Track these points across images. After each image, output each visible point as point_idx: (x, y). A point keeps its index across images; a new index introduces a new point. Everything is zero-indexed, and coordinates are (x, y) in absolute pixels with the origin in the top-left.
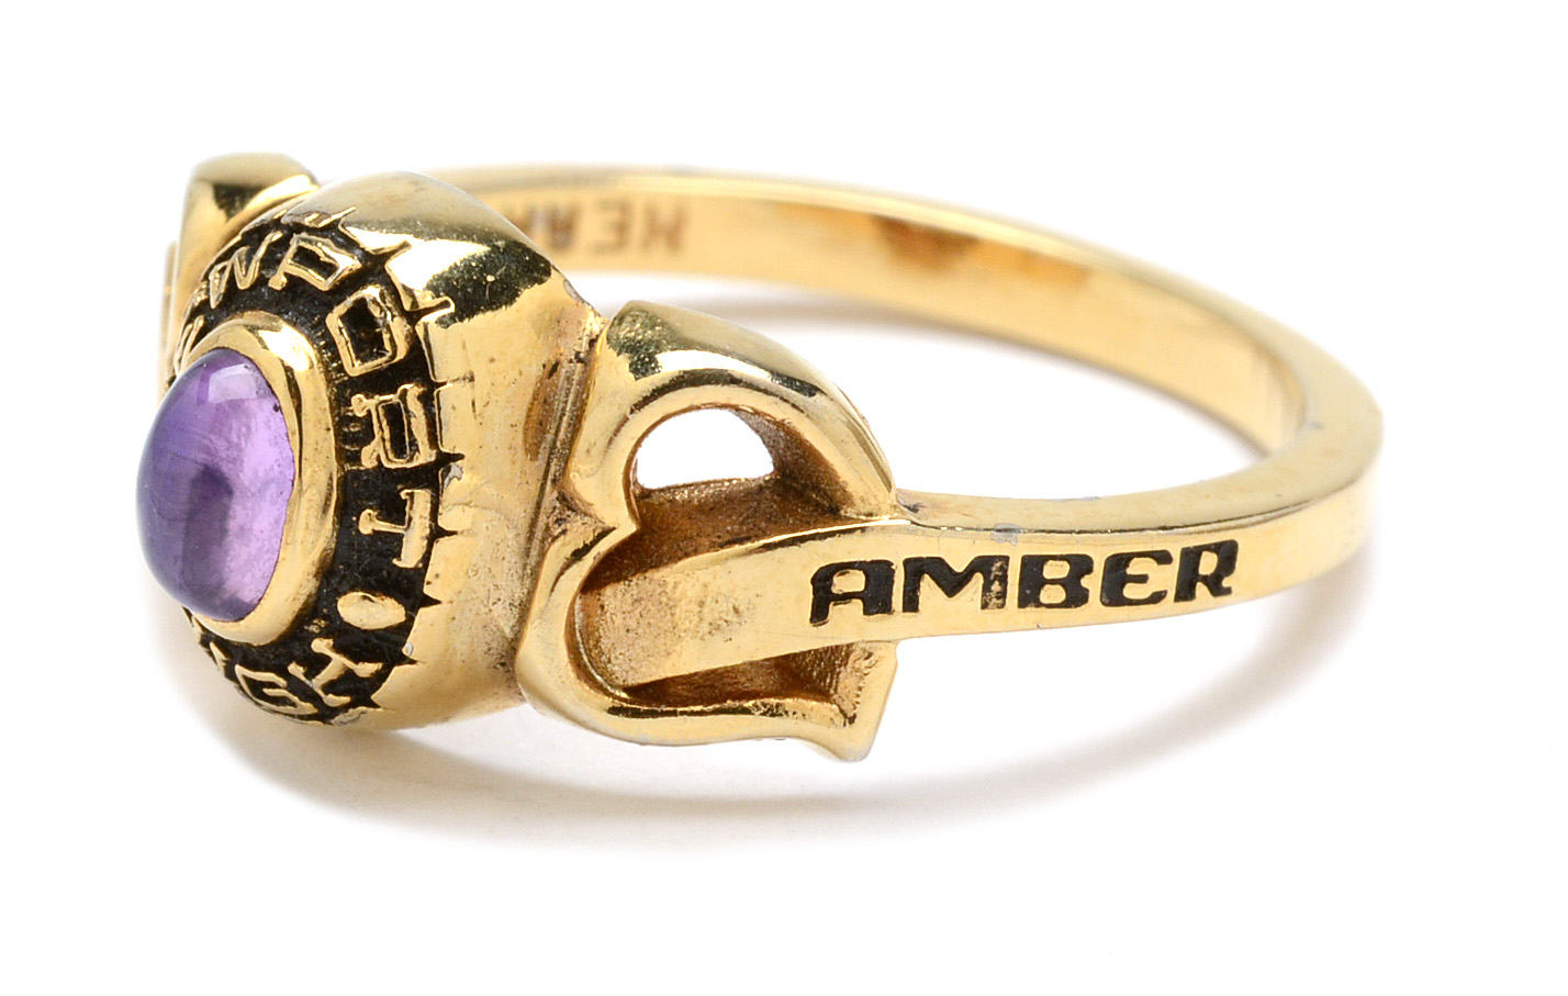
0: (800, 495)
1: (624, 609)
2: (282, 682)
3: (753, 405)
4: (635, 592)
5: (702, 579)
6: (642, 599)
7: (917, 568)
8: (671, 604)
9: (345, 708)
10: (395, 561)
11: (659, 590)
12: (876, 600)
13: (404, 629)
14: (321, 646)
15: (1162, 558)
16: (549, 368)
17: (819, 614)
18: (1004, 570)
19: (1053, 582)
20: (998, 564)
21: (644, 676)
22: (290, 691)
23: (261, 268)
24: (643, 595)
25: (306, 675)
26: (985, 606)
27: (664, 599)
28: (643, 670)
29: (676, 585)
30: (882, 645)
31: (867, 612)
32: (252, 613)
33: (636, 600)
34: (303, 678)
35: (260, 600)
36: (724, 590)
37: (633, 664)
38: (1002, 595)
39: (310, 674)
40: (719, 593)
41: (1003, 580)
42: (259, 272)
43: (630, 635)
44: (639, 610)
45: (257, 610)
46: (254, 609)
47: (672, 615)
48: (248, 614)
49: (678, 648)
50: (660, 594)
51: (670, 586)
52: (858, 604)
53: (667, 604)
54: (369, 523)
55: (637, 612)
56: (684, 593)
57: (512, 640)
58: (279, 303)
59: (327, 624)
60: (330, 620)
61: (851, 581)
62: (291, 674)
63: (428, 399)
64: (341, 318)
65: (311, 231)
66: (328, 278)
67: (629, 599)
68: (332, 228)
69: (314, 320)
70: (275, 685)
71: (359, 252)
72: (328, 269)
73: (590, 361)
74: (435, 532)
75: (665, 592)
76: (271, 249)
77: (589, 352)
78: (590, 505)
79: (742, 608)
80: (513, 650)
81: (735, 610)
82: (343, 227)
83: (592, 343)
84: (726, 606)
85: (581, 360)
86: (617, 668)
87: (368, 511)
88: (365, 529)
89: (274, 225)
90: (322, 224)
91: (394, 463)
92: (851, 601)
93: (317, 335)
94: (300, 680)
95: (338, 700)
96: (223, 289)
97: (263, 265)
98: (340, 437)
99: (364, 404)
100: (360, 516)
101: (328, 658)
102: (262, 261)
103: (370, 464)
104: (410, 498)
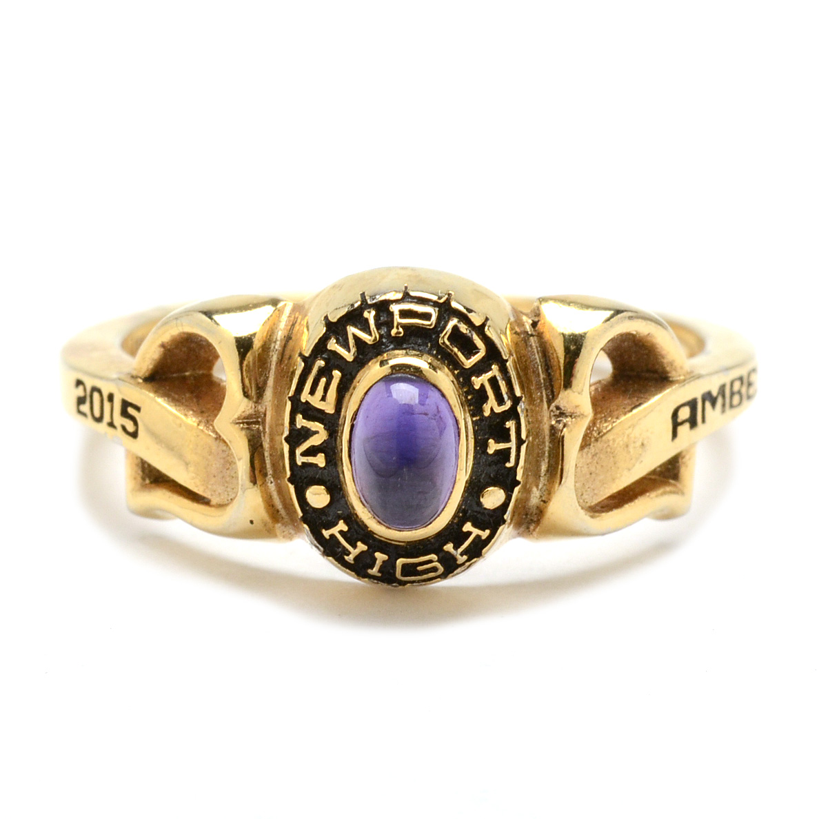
1: (588, 462)
2: (436, 558)
4: (593, 451)
6: (597, 453)
7: (704, 398)
9: (464, 564)
10: (506, 465)
11: (606, 445)
12: (693, 422)
13: (505, 505)
14: (468, 527)
16: (524, 343)
17: (674, 435)
18: (725, 391)
19: (736, 393)
20: (722, 389)
22: (439, 562)
23: (378, 329)
24: (597, 451)
25: (453, 548)
26: (721, 413)
27: (609, 450)
28: (601, 493)
29: (614, 440)
30: (694, 446)
31: (691, 427)
33: (593, 456)
34: (451, 551)
35: (444, 508)
36: (637, 435)
37: (596, 492)
38: (725, 405)
40: (635, 438)
41: (725, 397)
43: (592, 475)
44: (596, 460)
45: (441, 515)
46: (439, 515)
47: (614, 457)
48: (435, 519)
49: (618, 475)
50: (606, 448)
51: (611, 442)
52: (687, 425)
53: (610, 452)
54: (493, 447)
55: (595, 462)
56: (618, 444)
57: (541, 497)
58: (399, 343)
59: (468, 514)
60: (470, 511)
61: (685, 413)
62: (444, 551)
63: (504, 370)
64: (448, 339)
65: (397, 301)
66: (430, 320)
67: (590, 456)
68: (406, 297)
69: (429, 345)
70: (430, 561)
71: (432, 304)
72: (426, 316)
73: (539, 333)
74: (520, 442)
75: (609, 446)
76: (377, 318)
77: (535, 331)
78: (577, 407)
79: (645, 442)
80: (544, 502)
81: (643, 444)
82: (412, 294)
83: (534, 324)
84: (639, 444)
85: (532, 335)
86: (587, 497)
87: (491, 441)
88: (491, 451)
89: (365, 305)
90: (400, 296)
91: (498, 410)
92: (685, 424)
93: (435, 352)
94: (448, 553)
95: (465, 557)
96: (353, 350)
97: (378, 326)
98: (469, 403)
99: (477, 381)
100: (486, 445)
101: (469, 533)
102: (376, 325)
103: (487, 413)
104: (507, 427)
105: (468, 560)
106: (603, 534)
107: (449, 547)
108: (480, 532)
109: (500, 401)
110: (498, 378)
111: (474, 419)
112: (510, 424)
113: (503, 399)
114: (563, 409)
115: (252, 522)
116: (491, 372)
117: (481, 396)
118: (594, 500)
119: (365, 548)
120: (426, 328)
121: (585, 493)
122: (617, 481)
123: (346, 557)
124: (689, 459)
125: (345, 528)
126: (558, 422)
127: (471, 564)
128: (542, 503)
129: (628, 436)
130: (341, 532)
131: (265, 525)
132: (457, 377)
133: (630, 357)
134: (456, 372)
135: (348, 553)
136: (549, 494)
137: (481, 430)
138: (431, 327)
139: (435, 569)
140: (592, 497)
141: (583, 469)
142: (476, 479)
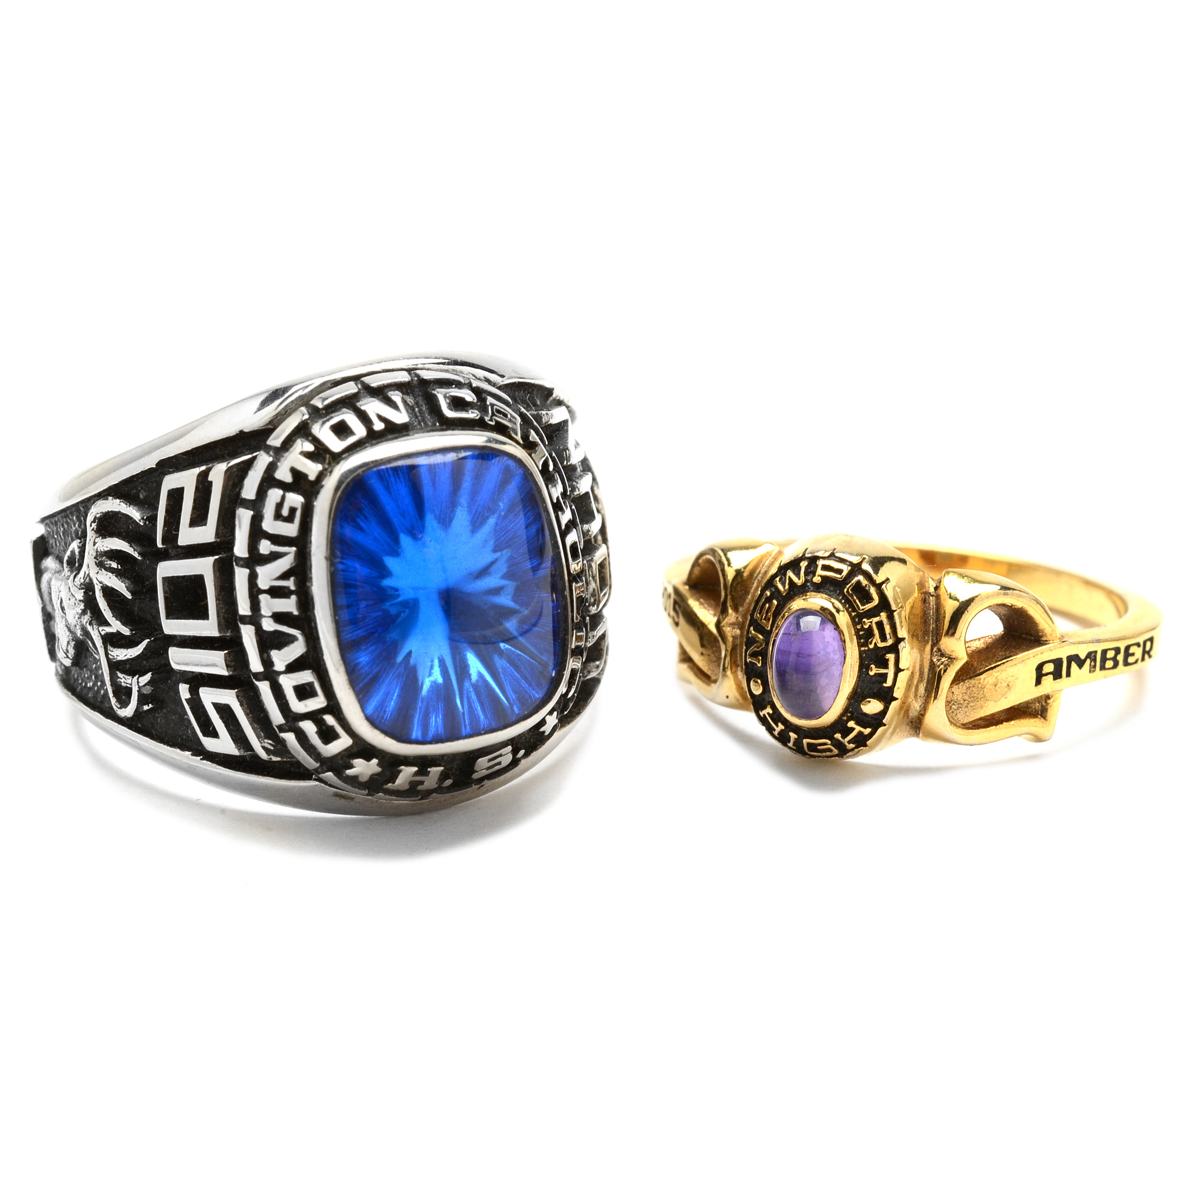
0: (1020, 637)
2: (829, 742)
3: (1011, 602)
5: (995, 675)
7: (1070, 659)
8: (983, 687)
9: (853, 749)
10: (885, 685)
12: (1057, 675)
13: (884, 713)
14: (851, 724)
15: (1138, 645)
16: (923, 600)
17: (1038, 682)
18: (1095, 656)
19: (1109, 659)
20: (1093, 654)
21: (972, 717)
22: (832, 746)
23: (805, 576)
25: (842, 737)
26: (1090, 672)
27: (980, 686)
28: (971, 715)
30: (1058, 692)
31: (1055, 679)
32: (826, 714)
34: (841, 739)
35: (830, 708)
36: (1004, 678)
37: (967, 714)
38: (1095, 666)
39: (844, 737)
40: (1002, 680)
41: (1095, 660)
42: (805, 578)
43: (966, 702)
44: (969, 691)
45: (828, 713)
46: (826, 713)
47: (983, 691)
48: (823, 715)
49: (986, 704)
51: (982, 680)
52: (1051, 677)
53: (981, 687)
54: (874, 671)
55: (968, 693)
56: (988, 683)
57: (920, 711)
58: (818, 588)
59: (854, 715)
60: (856, 714)
61: (1049, 668)
62: (834, 738)
63: (891, 617)
64: (851, 590)
65: (824, 558)
66: (841, 575)
67: (965, 688)
68: (832, 556)
69: (838, 592)
70: (825, 744)
71: (848, 563)
72: (839, 571)
73: (937, 595)
74: (898, 670)
75: (980, 683)
76: (807, 568)
77: (935, 592)
78: (953, 651)
79: (1011, 684)
80: (922, 715)
81: (1008, 685)
82: (837, 555)
83: (936, 588)
84: (1005, 684)
85: (932, 596)
86: (960, 716)
87: (873, 666)
88: (872, 673)
89: (803, 558)
90: (827, 554)
91: (881, 645)
92: (1049, 676)
93: (841, 598)
94: (838, 740)
95: (852, 746)
96: (787, 587)
97: (806, 574)
98: (859, 637)
99: (867, 623)
100: (868, 668)
101: (853, 729)
102: (804, 573)
103: (871, 646)
104: (887, 658)
105: (856, 747)
106: (971, 745)
107: (838, 736)
108: (862, 730)
109: (883, 638)
110: (884, 623)
111: (863, 649)
112: (891, 657)
113: (886, 637)
114: (943, 651)
115: (727, 697)
116: (879, 618)
117: (869, 633)
118: (966, 720)
119: (783, 727)
120: (837, 580)
121: (958, 715)
122: (984, 708)
123: (774, 732)
124: (1053, 701)
125: (771, 712)
126: (938, 660)
127: (859, 751)
128: (921, 716)
129: (996, 678)
130: (768, 713)
131: (737, 701)
132: (852, 619)
133: (1014, 621)
134: (853, 614)
135: (775, 730)
136: (925, 710)
137: (868, 657)
138: (841, 580)
139: (830, 750)
140: (964, 717)
141: (958, 696)
142: (860, 691)
